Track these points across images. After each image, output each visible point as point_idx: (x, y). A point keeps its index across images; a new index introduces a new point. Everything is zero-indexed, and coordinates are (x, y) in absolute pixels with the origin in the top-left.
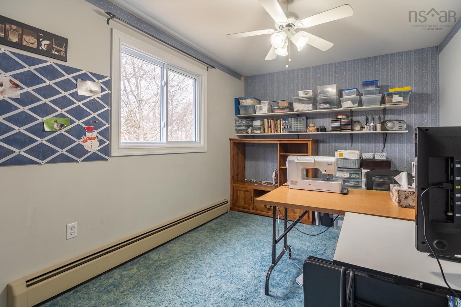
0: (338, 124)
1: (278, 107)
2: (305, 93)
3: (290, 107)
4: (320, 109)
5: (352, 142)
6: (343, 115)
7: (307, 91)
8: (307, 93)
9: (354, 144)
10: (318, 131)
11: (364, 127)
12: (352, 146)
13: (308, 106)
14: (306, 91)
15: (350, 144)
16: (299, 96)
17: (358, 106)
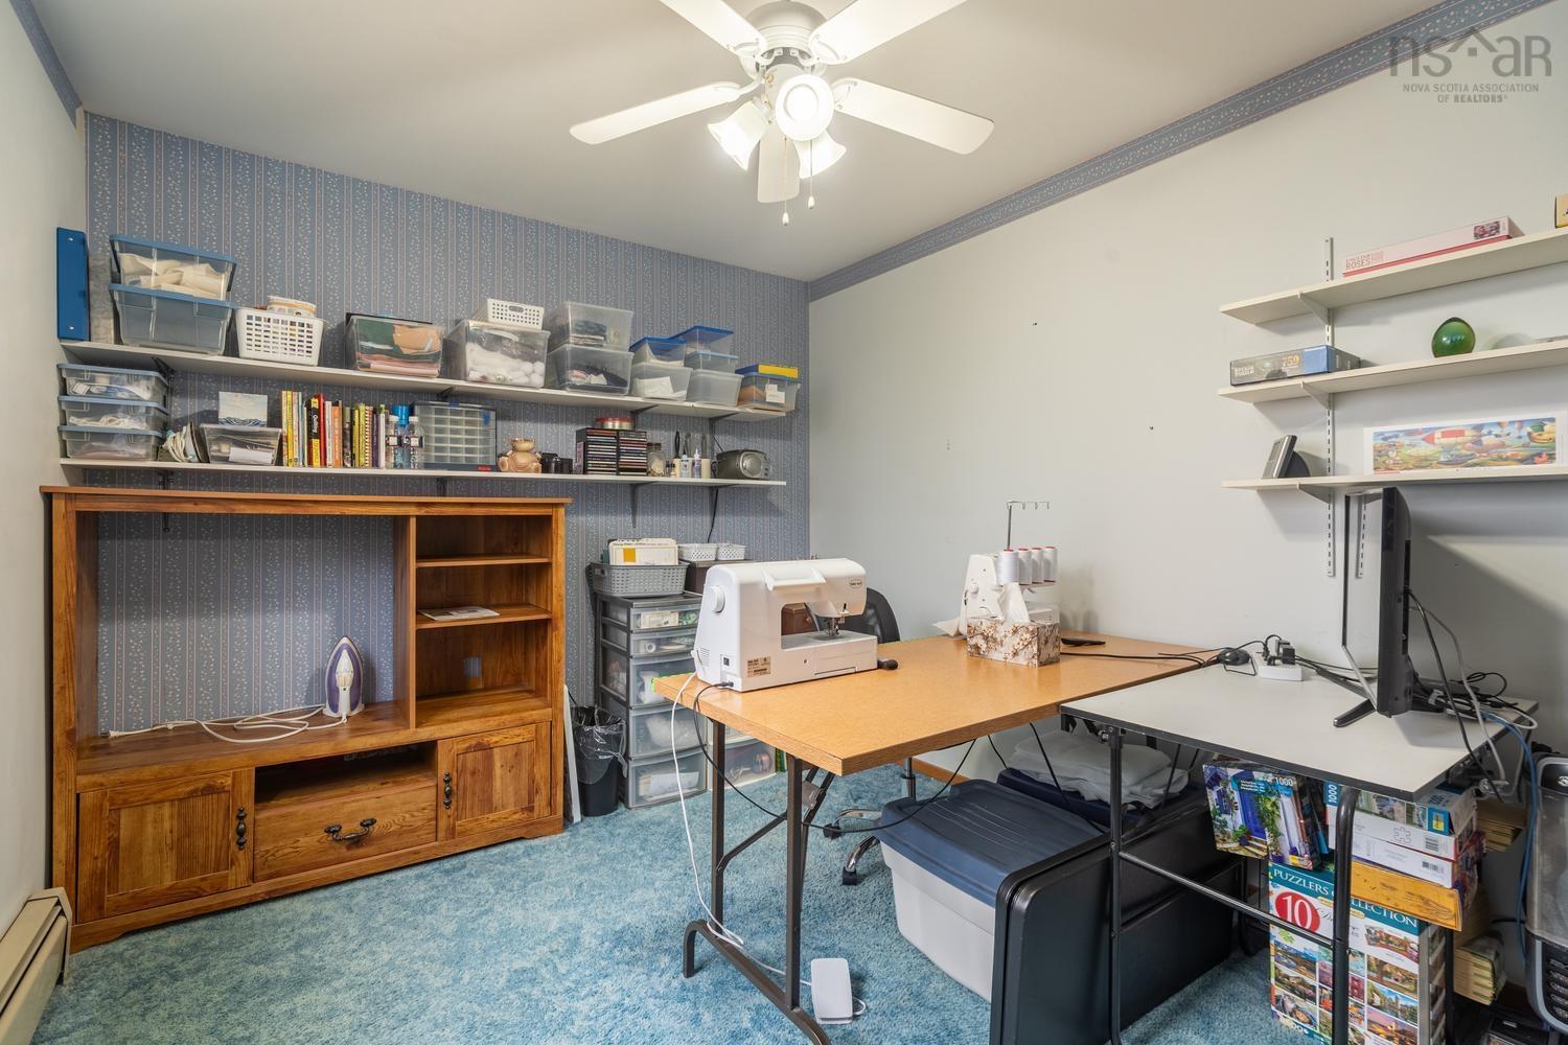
0: (610, 450)
1: (389, 348)
2: (516, 313)
3: (450, 357)
4: (574, 387)
5: (634, 513)
6: (622, 420)
7: (524, 306)
8: (523, 314)
9: (639, 519)
10: (546, 469)
11: (674, 466)
12: (634, 522)
13: (527, 366)
14: (520, 306)
15: (629, 518)
16: (490, 319)
17: (688, 398)
